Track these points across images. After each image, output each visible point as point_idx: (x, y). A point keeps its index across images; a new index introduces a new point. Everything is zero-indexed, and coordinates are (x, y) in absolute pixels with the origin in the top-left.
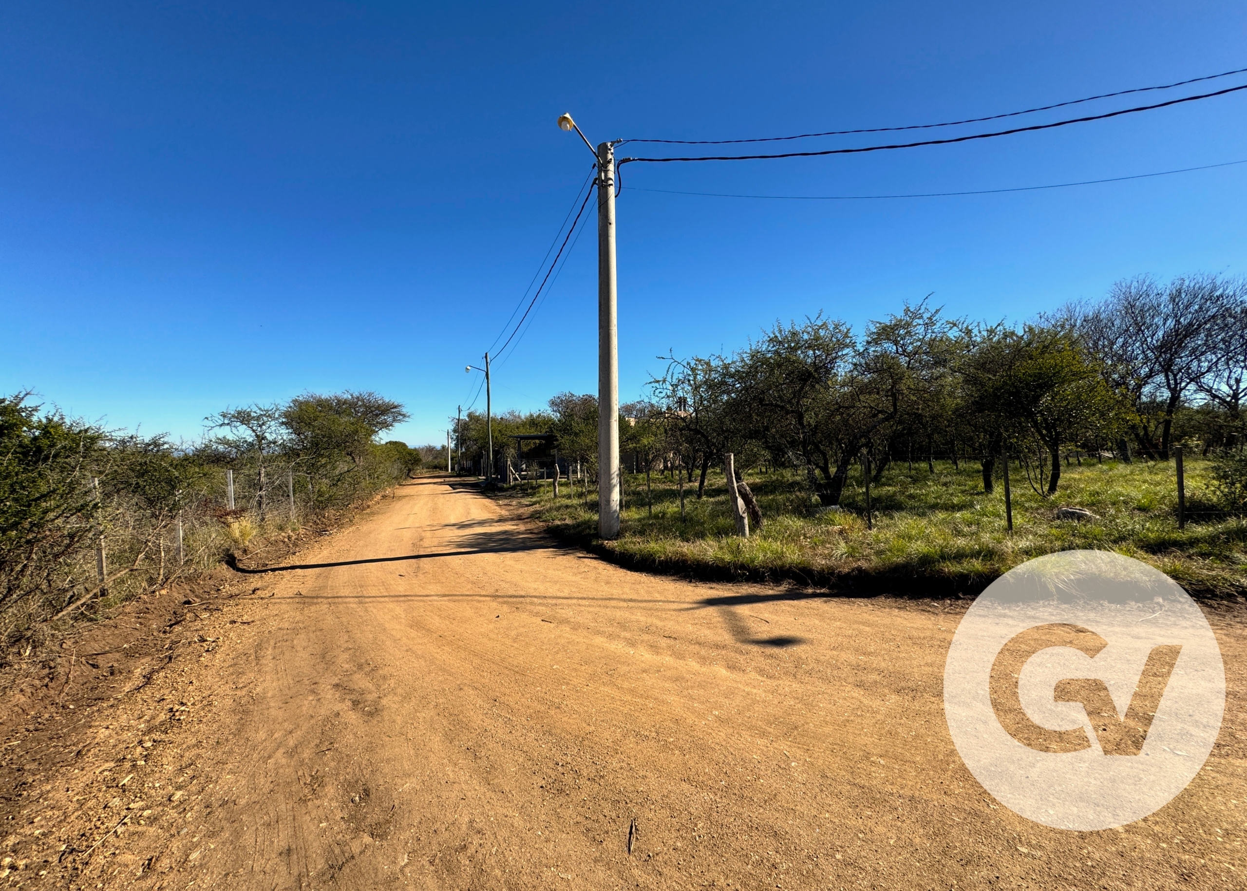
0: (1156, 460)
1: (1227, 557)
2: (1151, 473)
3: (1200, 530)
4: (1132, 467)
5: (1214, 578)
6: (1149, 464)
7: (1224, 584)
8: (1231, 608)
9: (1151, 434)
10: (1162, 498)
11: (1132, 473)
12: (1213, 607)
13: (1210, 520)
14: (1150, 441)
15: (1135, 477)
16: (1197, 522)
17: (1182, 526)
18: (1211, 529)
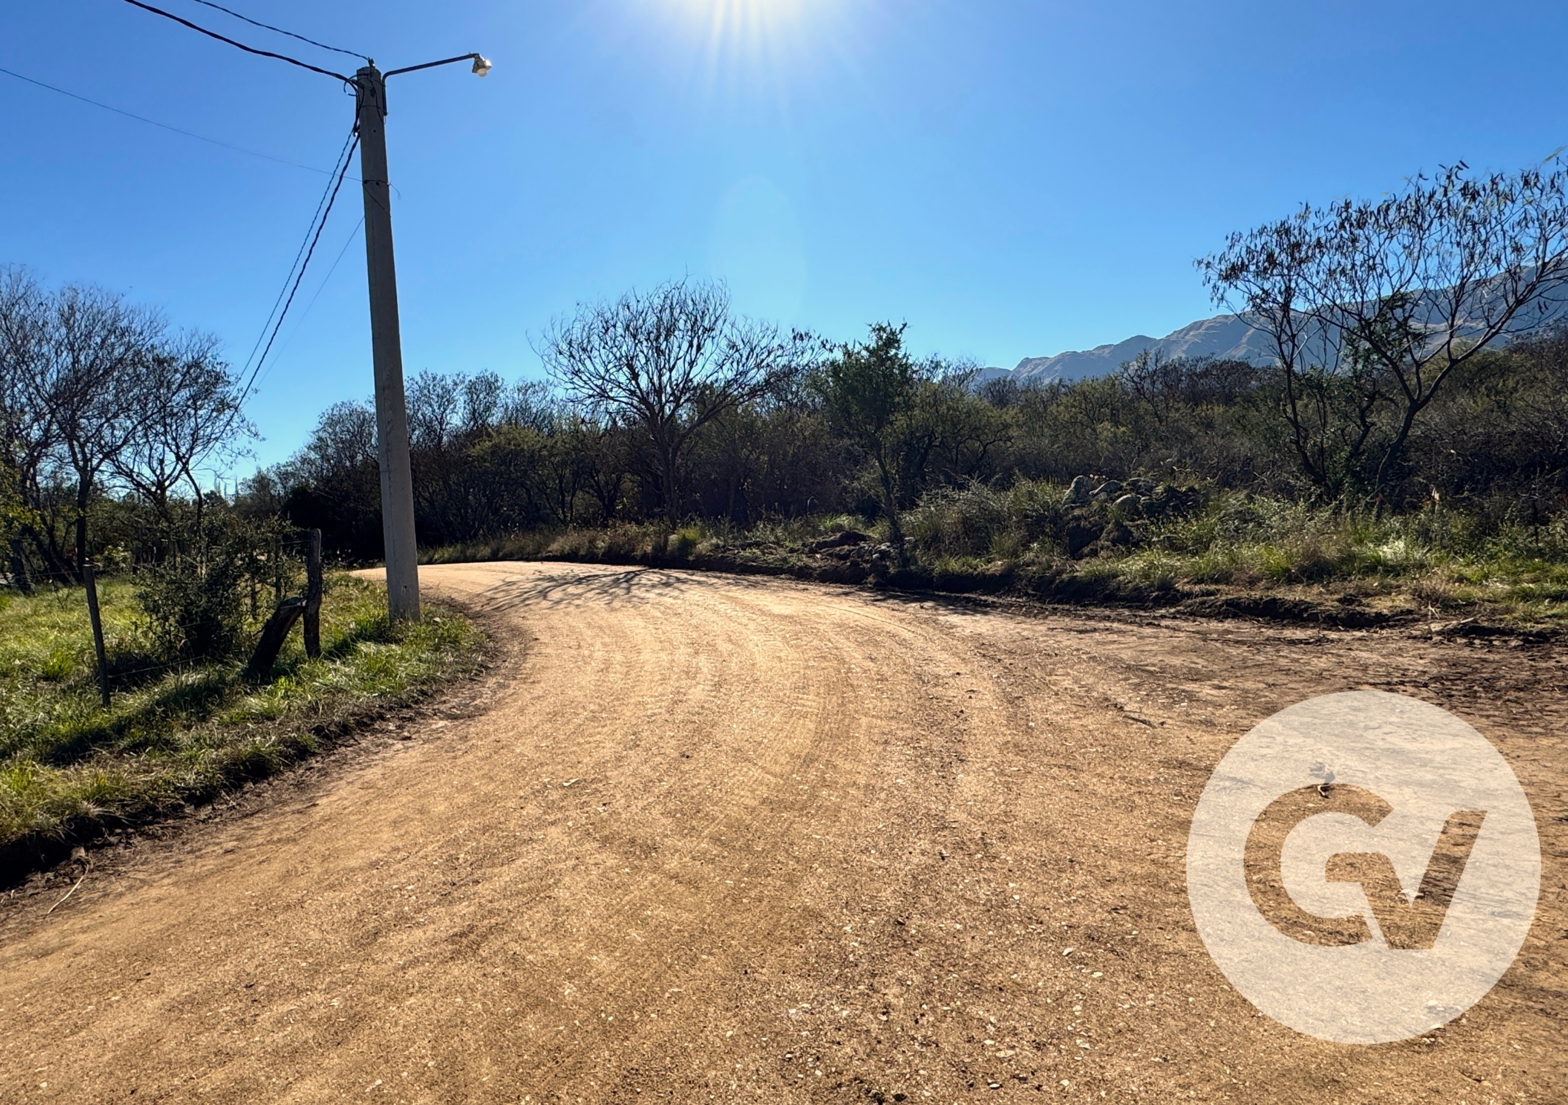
0: (70, 587)
1: (167, 743)
2: (63, 608)
3: (133, 702)
4: (35, 601)
5: (153, 785)
6: (60, 594)
7: (166, 791)
8: (179, 828)
9: (60, 541)
10: (79, 653)
11: (35, 613)
12: (156, 837)
13: (143, 681)
14: (59, 555)
15: (39, 619)
16: (127, 689)
17: (107, 702)
18: (145, 697)
